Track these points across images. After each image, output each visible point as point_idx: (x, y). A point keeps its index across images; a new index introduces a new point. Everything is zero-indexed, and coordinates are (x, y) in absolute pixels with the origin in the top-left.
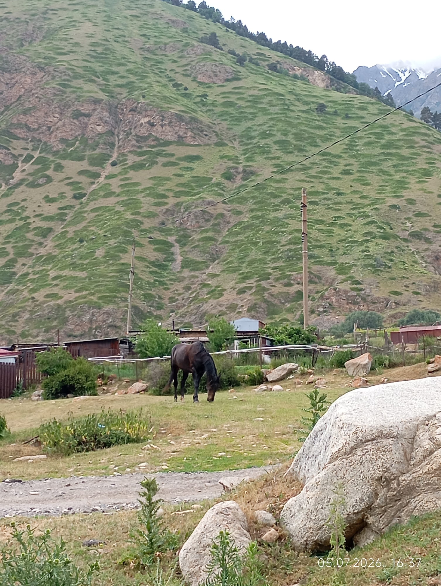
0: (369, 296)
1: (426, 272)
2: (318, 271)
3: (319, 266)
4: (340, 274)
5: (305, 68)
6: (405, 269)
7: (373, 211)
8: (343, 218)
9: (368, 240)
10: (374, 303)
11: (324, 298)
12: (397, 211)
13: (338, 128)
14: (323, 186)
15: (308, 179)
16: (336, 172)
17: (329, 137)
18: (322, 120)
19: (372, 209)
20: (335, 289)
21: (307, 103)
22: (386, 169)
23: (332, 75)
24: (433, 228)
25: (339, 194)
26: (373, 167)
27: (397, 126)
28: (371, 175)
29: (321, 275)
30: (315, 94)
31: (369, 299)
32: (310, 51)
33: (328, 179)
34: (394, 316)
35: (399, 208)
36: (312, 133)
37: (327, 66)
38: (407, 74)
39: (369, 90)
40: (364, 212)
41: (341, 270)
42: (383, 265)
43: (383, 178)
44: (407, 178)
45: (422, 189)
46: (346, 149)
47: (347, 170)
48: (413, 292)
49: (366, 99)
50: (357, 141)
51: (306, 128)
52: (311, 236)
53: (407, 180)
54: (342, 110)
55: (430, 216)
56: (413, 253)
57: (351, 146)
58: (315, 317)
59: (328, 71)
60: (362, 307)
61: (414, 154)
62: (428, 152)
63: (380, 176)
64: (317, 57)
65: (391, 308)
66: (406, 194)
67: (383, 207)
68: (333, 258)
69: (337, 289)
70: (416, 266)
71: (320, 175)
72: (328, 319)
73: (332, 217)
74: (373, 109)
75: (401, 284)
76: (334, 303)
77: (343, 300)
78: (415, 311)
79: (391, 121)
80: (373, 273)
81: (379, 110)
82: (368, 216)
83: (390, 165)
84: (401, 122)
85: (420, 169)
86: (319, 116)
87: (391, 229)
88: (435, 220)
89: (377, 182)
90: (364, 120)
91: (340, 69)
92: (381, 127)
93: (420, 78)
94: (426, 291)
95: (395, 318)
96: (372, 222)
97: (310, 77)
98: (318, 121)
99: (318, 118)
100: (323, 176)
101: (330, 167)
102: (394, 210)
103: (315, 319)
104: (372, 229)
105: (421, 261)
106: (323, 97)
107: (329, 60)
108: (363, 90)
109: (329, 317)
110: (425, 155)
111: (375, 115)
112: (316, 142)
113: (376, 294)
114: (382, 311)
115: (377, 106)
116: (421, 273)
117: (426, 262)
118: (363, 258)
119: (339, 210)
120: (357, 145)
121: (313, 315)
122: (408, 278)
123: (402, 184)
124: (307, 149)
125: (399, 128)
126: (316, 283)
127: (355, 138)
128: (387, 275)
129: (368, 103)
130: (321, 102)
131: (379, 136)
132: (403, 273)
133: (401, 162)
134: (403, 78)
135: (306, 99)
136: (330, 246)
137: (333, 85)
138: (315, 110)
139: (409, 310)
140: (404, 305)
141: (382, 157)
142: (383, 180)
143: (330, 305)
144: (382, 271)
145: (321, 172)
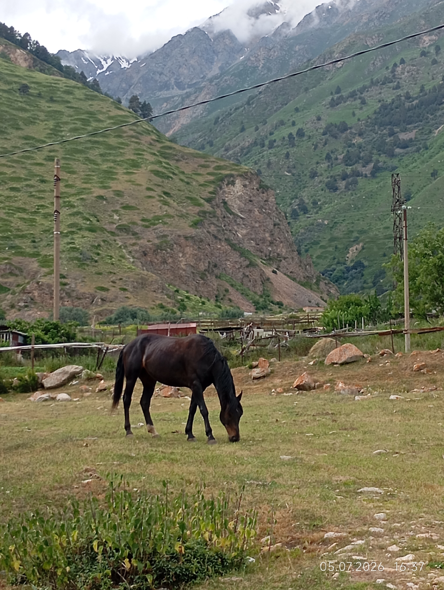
0: (73, 291)
1: (133, 267)
2: (19, 263)
3: (21, 258)
4: (43, 267)
5: (6, 45)
6: (113, 264)
7: (79, 202)
8: (47, 207)
9: (73, 232)
10: (80, 299)
11: (26, 291)
12: (105, 202)
13: (42, 111)
14: (25, 172)
15: (9, 164)
16: (39, 157)
17: (32, 120)
18: (25, 102)
19: (78, 199)
20: (38, 283)
21: (9, 83)
22: (92, 158)
23: (35, 55)
24: (141, 222)
25: (43, 181)
26: (79, 155)
27: (104, 113)
28: (77, 163)
29: (22, 267)
30: (17, 74)
31: (74, 294)
32: (12, 28)
33: (31, 164)
34: (99, 313)
35: (106, 200)
36: (14, 115)
37: (30, 45)
38: (110, 62)
39: (75, 74)
40: (69, 202)
41: (44, 262)
42: (89, 259)
43: (90, 167)
44: (114, 168)
45: (130, 181)
46: (51, 134)
47: (51, 156)
48: (120, 289)
49: (73, 83)
50: (62, 126)
51: (7, 109)
52: (12, 225)
53: (115, 171)
54: (47, 92)
55: (139, 209)
56: (120, 247)
57: (55, 132)
58: (15, 312)
59: (31, 51)
60: (66, 303)
61: (122, 143)
62: (136, 143)
63: (87, 164)
64: (20, 34)
65: (97, 305)
66: (114, 185)
67: (90, 198)
68: (36, 250)
69: (40, 283)
70: (123, 261)
71: (23, 160)
72: (30, 315)
73: (36, 206)
74: (79, 94)
75: (108, 280)
76: (36, 298)
77: (46, 294)
78: (123, 308)
79: (98, 108)
80: (79, 266)
81: (86, 95)
82: (74, 206)
83: (97, 153)
84: (108, 109)
85: (128, 160)
86: (22, 98)
87: (98, 221)
88: (143, 214)
89: (83, 171)
90: (69, 105)
91: (44, 49)
92: (88, 113)
93: (122, 67)
94: (134, 287)
95: (101, 315)
96: (78, 213)
97: (12, 56)
98: (21, 102)
99: (21, 100)
100: (26, 161)
101: (33, 153)
102: (101, 201)
103: (15, 315)
104: (78, 220)
105: (128, 256)
106: (26, 78)
107: (33, 39)
108: (68, 73)
109: (30, 312)
110: (133, 146)
111: (81, 100)
112: (18, 124)
113: (82, 289)
114: (87, 307)
115: (84, 91)
116: (129, 268)
117: (133, 257)
118: (69, 251)
119: (43, 198)
120: (62, 131)
121: (13, 310)
122: (115, 273)
123: (109, 174)
124: (8, 131)
125: (107, 115)
126: (17, 276)
127: (61, 123)
128: (93, 270)
129: (74, 87)
130: (25, 82)
131: (86, 122)
132: (109, 268)
133: (108, 151)
134: (106, 66)
135: (9, 78)
136: (32, 236)
137: (37, 66)
138: (18, 91)
139: (116, 307)
140: (111, 302)
141: (89, 145)
142: (89, 169)
143: (32, 299)
144: (88, 265)
145: (23, 157)
